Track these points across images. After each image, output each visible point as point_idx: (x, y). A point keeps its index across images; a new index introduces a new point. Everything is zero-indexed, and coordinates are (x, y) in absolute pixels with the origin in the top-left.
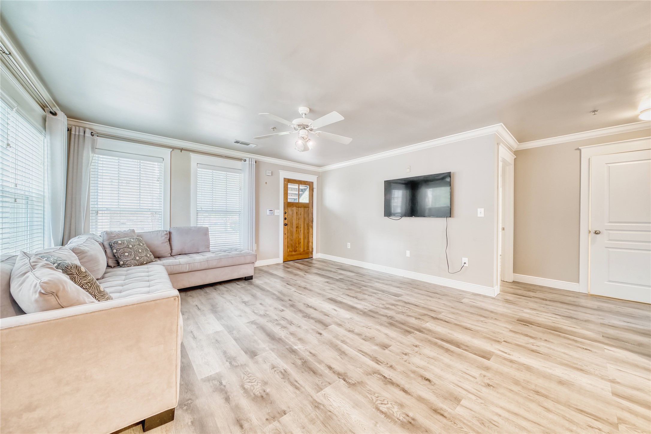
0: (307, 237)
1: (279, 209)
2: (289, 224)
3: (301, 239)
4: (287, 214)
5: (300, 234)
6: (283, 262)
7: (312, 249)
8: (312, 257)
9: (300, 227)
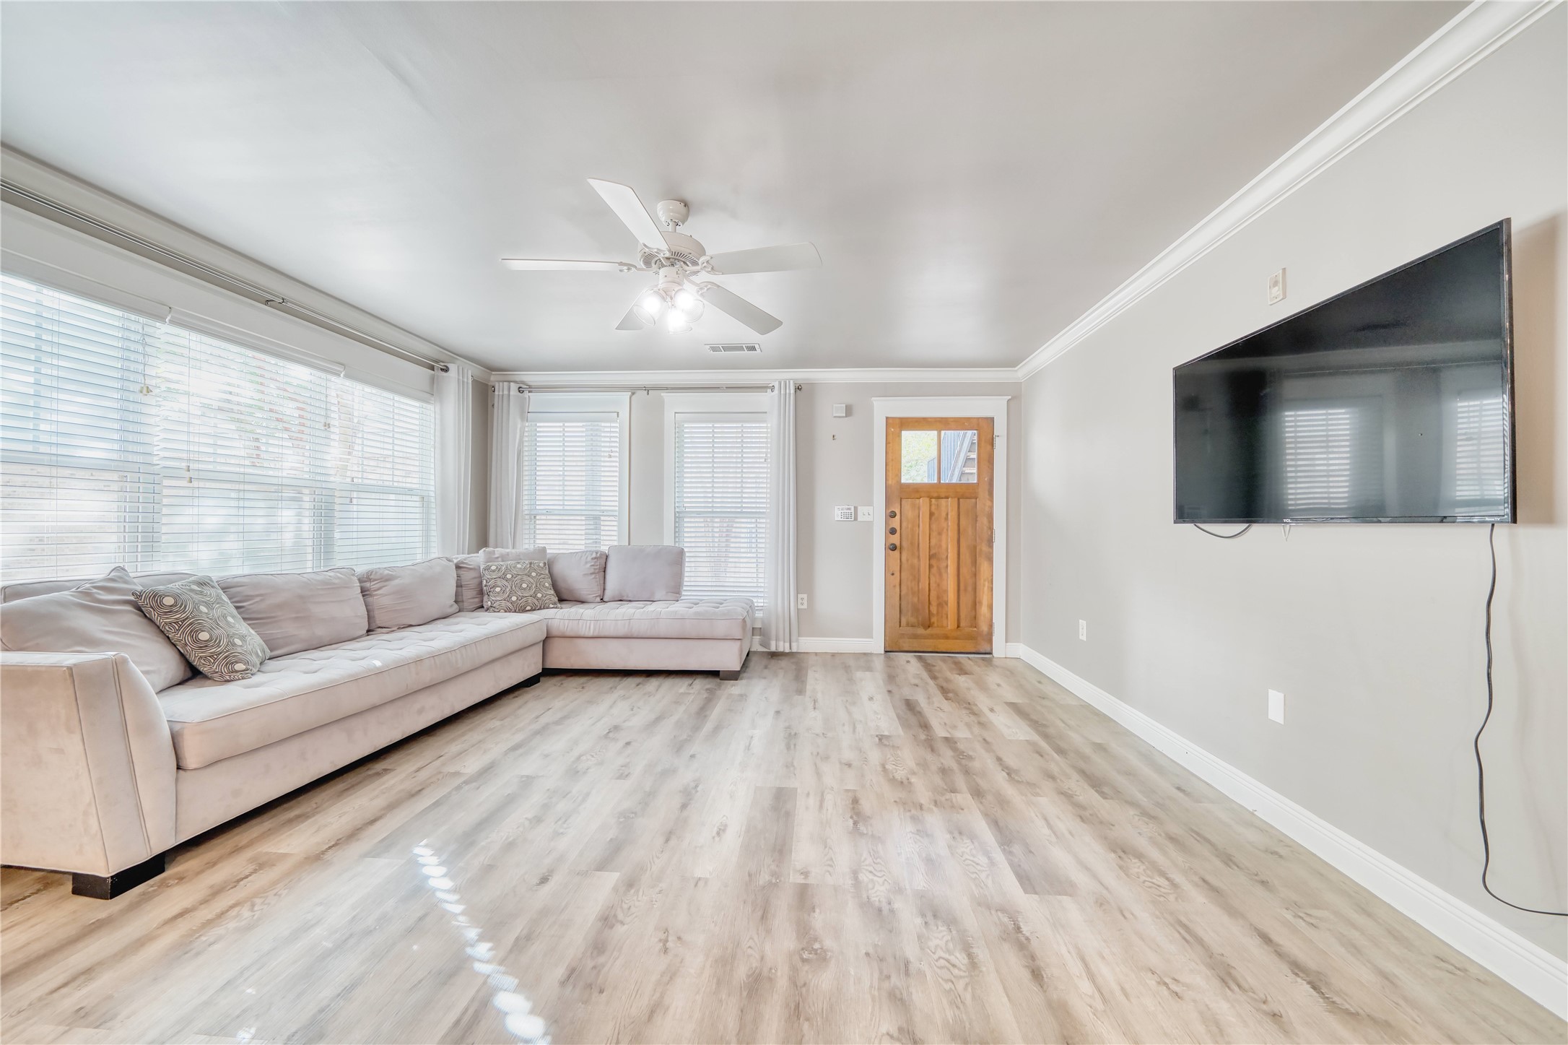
0: (970, 588)
1: (870, 503)
2: (904, 544)
3: (946, 591)
4: (898, 517)
5: (944, 575)
6: (886, 652)
7: (991, 626)
8: (988, 650)
9: (944, 557)
